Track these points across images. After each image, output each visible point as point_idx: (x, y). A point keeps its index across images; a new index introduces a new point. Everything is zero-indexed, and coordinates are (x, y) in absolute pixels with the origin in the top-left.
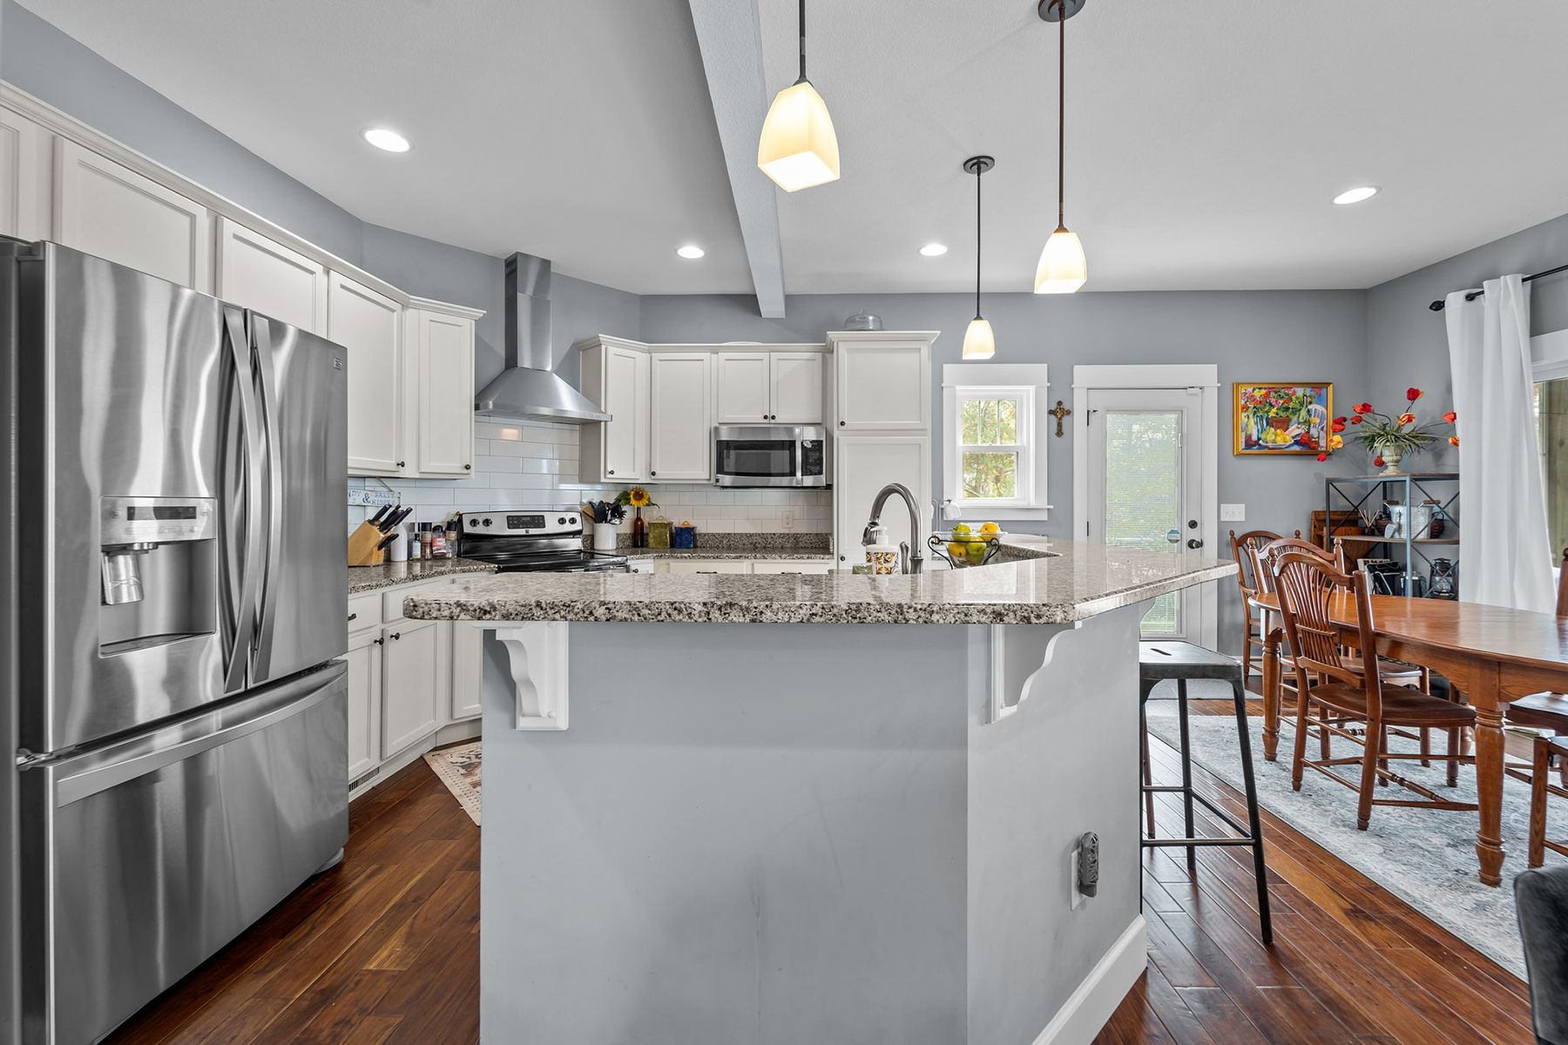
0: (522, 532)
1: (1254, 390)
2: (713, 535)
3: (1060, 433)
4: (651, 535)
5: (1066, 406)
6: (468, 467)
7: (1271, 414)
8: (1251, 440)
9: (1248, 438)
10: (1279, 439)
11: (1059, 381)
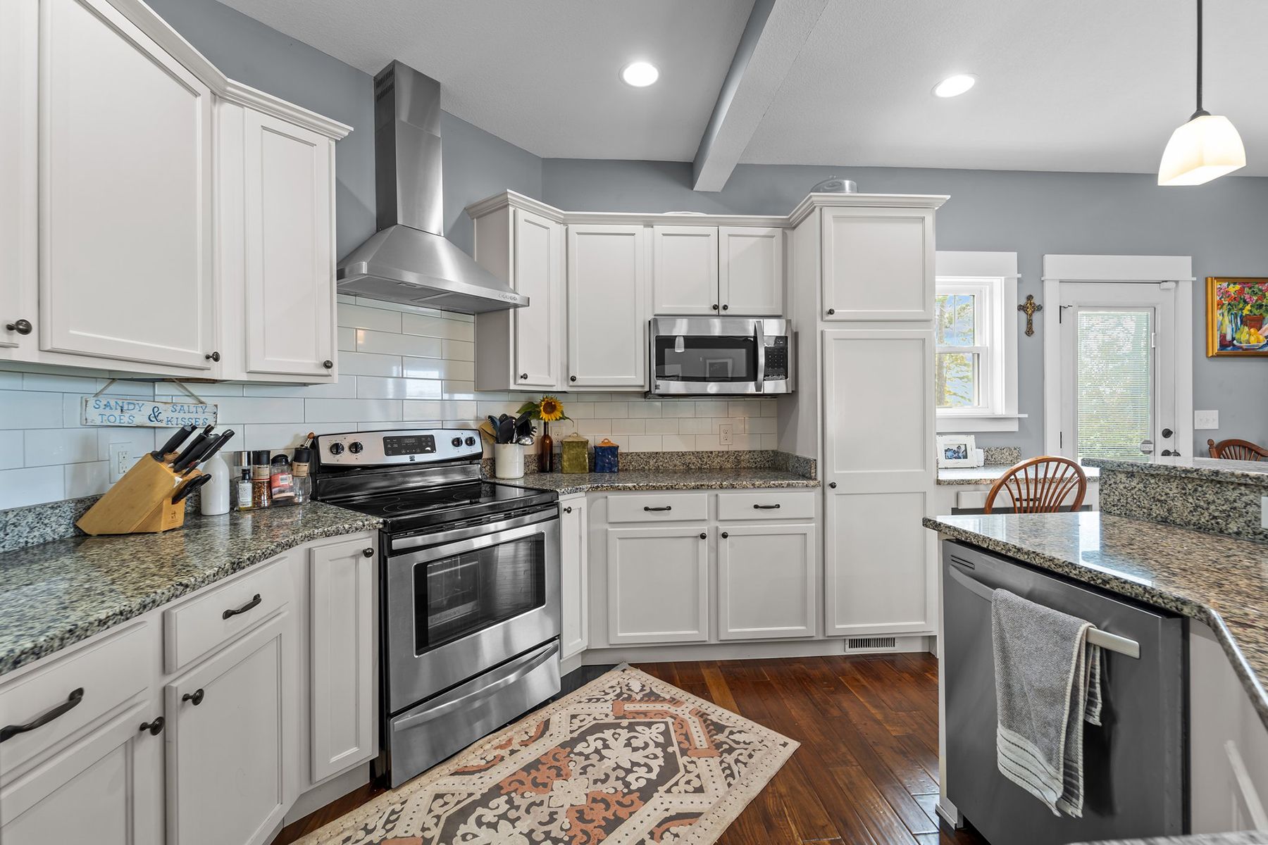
0: (404, 459)
1: (1229, 285)
2: (638, 454)
3: (1029, 332)
4: (565, 457)
5: (1036, 301)
6: (328, 365)
7: (1246, 312)
8: (1225, 340)
9: (1223, 337)
10: (1252, 339)
11: (1030, 271)
